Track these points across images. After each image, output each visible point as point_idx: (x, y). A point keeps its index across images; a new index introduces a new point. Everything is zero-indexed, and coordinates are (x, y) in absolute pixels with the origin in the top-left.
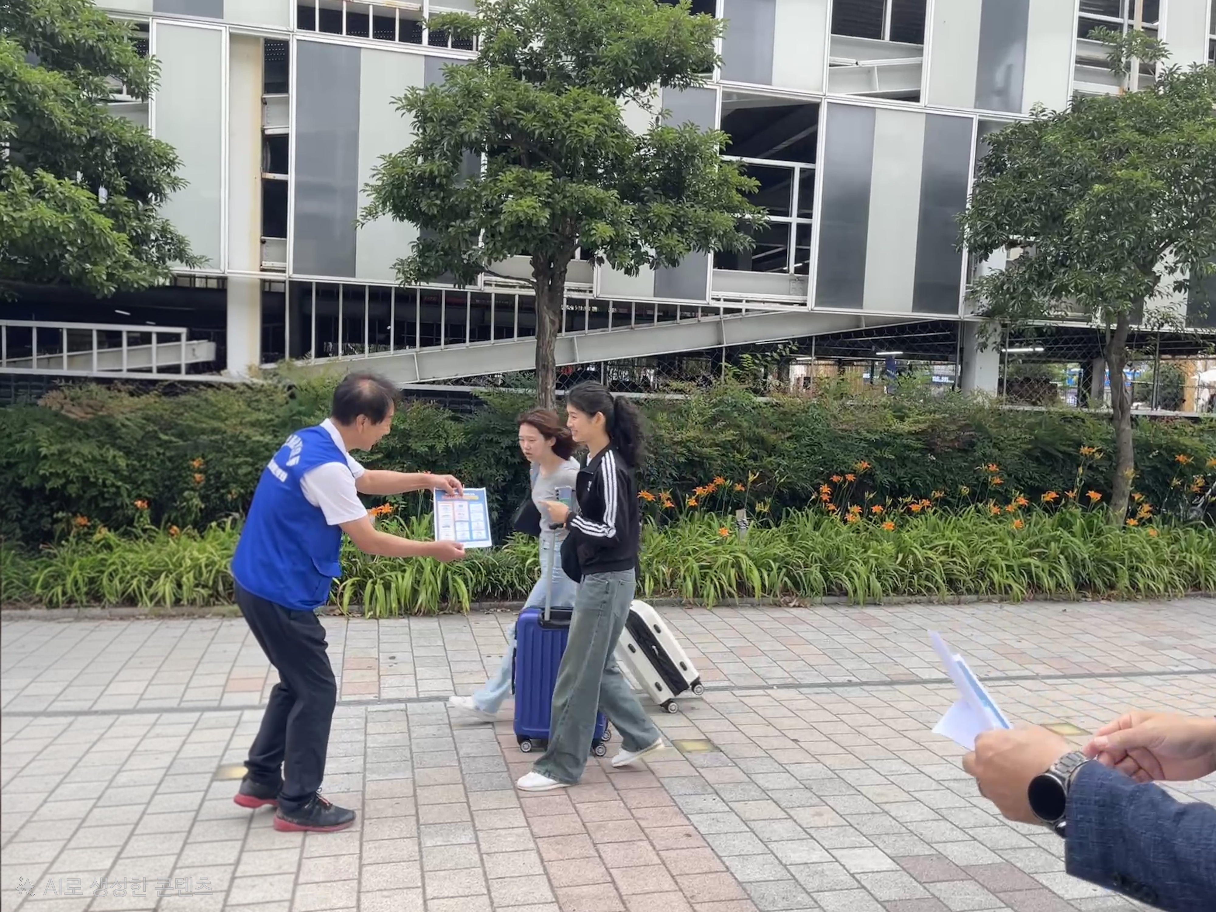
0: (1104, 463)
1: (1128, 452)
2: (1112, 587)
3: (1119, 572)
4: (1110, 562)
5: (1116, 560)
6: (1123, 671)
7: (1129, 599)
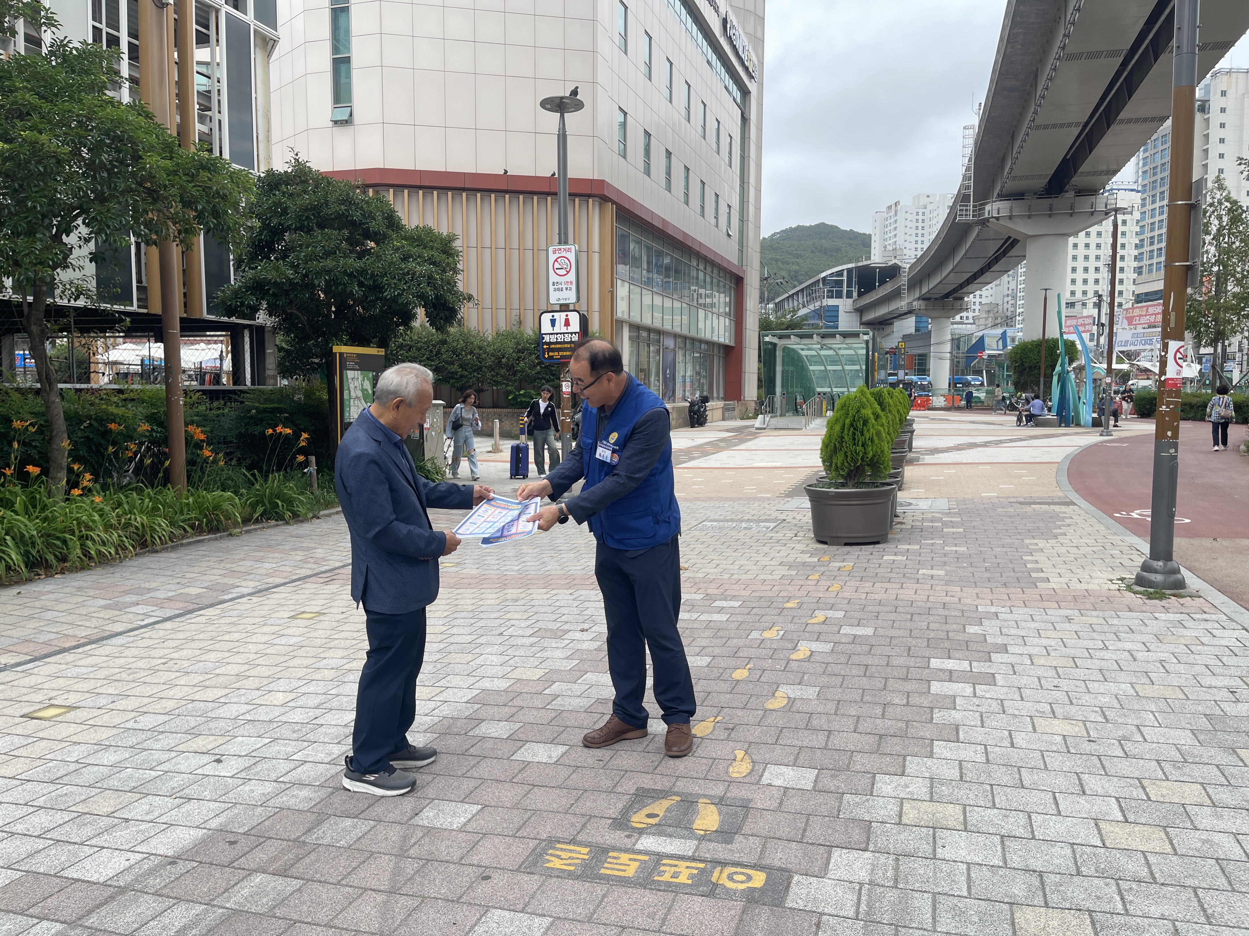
0: (37, 437)
1: (61, 424)
2: (63, 559)
3: (70, 544)
4: (58, 535)
5: (64, 532)
6: (93, 638)
7: (82, 569)
